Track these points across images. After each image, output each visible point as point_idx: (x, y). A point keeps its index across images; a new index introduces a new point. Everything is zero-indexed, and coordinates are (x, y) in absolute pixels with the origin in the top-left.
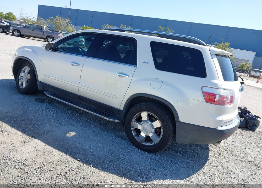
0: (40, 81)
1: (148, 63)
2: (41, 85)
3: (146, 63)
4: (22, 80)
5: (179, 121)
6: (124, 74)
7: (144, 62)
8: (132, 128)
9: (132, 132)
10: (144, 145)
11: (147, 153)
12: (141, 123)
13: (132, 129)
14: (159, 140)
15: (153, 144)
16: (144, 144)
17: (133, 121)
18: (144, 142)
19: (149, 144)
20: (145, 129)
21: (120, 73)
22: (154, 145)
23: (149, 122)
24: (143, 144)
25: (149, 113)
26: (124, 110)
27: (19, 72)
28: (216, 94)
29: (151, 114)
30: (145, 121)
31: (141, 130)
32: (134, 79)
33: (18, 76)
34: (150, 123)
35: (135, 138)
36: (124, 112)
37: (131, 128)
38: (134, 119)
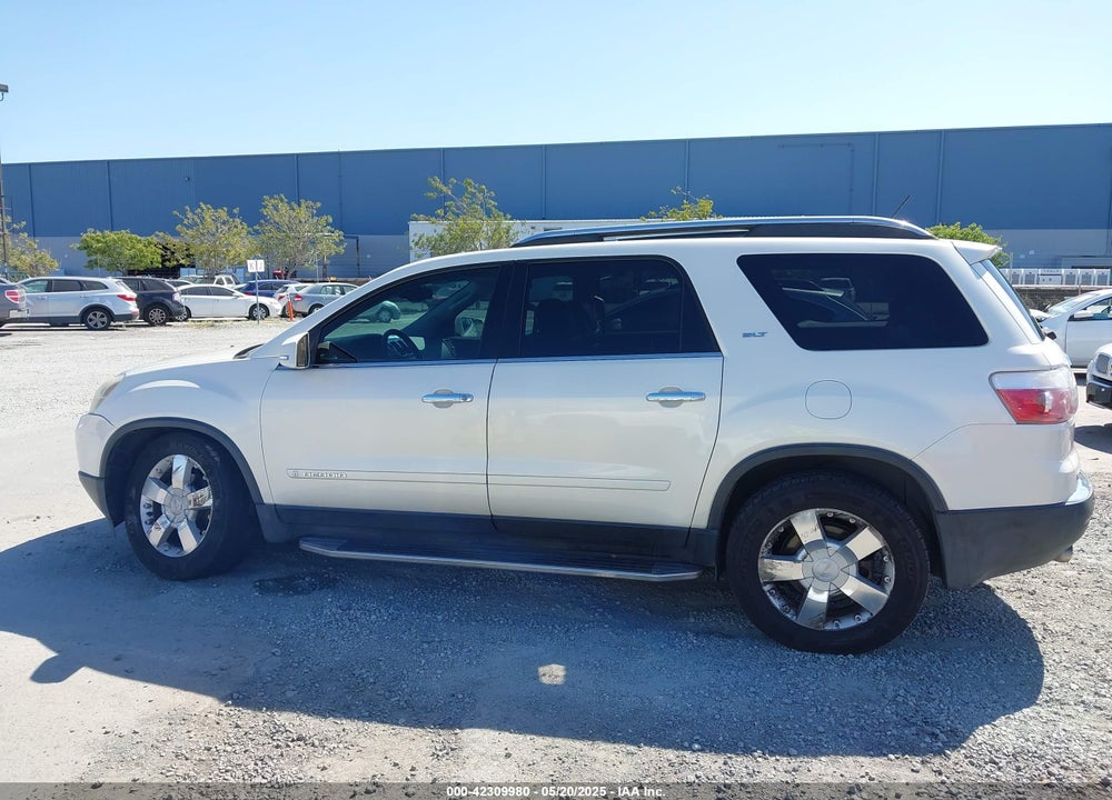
0: (270, 505)
1: (763, 334)
2: (279, 517)
3: (754, 335)
4: (163, 524)
5: (946, 512)
6: (680, 393)
7: (746, 335)
8: (766, 583)
9: (771, 598)
10: (831, 632)
11: (850, 656)
12: (800, 558)
13: (766, 588)
14: (885, 596)
15: (865, 617)
16: (830, 627)
17: (763, 557)
18: (827, 621)
19: (847, 623)
20: (823, 575)
21: (662, 393)
22: (870, 620)
23: (829, 544)
24: (825, 631)
25: (823, 510)
26: (713, 529)
27: (134, 491)
28: (1043, 391)
29: (830, 512)
30: (815, 545)
31: (805, 584)
32: (728, 403)
33: (130, 507)
34: (834, 547)
35: (789, 616)
36: (716, 532)
37: (760, 586)
38: (764, 549)
